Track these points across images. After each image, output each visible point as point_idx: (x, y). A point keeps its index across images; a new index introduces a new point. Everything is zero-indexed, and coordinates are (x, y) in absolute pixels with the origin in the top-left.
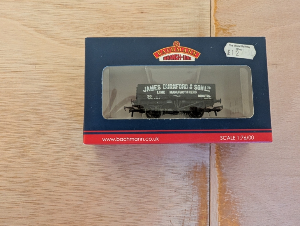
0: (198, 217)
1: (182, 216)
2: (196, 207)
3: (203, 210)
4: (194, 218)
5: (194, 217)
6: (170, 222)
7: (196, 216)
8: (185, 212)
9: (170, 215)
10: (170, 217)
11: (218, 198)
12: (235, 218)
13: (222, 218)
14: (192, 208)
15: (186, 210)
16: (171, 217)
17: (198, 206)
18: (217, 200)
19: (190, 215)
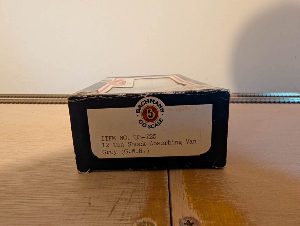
0: (146, 199)
1: (115, 197)
2: (144, 188)
3: (157, 191)
4: (138, 200)
5: (138, 198)
6: (88, 205)
7: (142, 197)
8: (122, 193)
9: (91, 197)
10: (90, 198)
11: (183, 180)
12: (222, 200)
13: (194, 200)
14: (136, 190)
15: (123, 192)
16: (92, 199)
17: (148, 187)
18: (182, 182)
19: (131, 197)
